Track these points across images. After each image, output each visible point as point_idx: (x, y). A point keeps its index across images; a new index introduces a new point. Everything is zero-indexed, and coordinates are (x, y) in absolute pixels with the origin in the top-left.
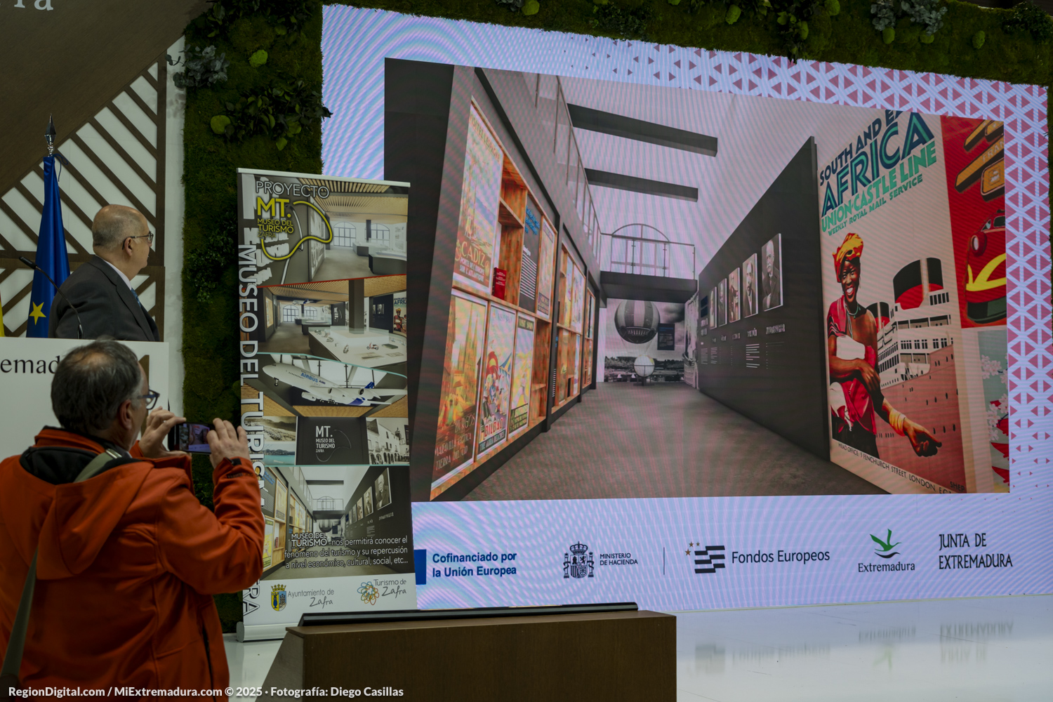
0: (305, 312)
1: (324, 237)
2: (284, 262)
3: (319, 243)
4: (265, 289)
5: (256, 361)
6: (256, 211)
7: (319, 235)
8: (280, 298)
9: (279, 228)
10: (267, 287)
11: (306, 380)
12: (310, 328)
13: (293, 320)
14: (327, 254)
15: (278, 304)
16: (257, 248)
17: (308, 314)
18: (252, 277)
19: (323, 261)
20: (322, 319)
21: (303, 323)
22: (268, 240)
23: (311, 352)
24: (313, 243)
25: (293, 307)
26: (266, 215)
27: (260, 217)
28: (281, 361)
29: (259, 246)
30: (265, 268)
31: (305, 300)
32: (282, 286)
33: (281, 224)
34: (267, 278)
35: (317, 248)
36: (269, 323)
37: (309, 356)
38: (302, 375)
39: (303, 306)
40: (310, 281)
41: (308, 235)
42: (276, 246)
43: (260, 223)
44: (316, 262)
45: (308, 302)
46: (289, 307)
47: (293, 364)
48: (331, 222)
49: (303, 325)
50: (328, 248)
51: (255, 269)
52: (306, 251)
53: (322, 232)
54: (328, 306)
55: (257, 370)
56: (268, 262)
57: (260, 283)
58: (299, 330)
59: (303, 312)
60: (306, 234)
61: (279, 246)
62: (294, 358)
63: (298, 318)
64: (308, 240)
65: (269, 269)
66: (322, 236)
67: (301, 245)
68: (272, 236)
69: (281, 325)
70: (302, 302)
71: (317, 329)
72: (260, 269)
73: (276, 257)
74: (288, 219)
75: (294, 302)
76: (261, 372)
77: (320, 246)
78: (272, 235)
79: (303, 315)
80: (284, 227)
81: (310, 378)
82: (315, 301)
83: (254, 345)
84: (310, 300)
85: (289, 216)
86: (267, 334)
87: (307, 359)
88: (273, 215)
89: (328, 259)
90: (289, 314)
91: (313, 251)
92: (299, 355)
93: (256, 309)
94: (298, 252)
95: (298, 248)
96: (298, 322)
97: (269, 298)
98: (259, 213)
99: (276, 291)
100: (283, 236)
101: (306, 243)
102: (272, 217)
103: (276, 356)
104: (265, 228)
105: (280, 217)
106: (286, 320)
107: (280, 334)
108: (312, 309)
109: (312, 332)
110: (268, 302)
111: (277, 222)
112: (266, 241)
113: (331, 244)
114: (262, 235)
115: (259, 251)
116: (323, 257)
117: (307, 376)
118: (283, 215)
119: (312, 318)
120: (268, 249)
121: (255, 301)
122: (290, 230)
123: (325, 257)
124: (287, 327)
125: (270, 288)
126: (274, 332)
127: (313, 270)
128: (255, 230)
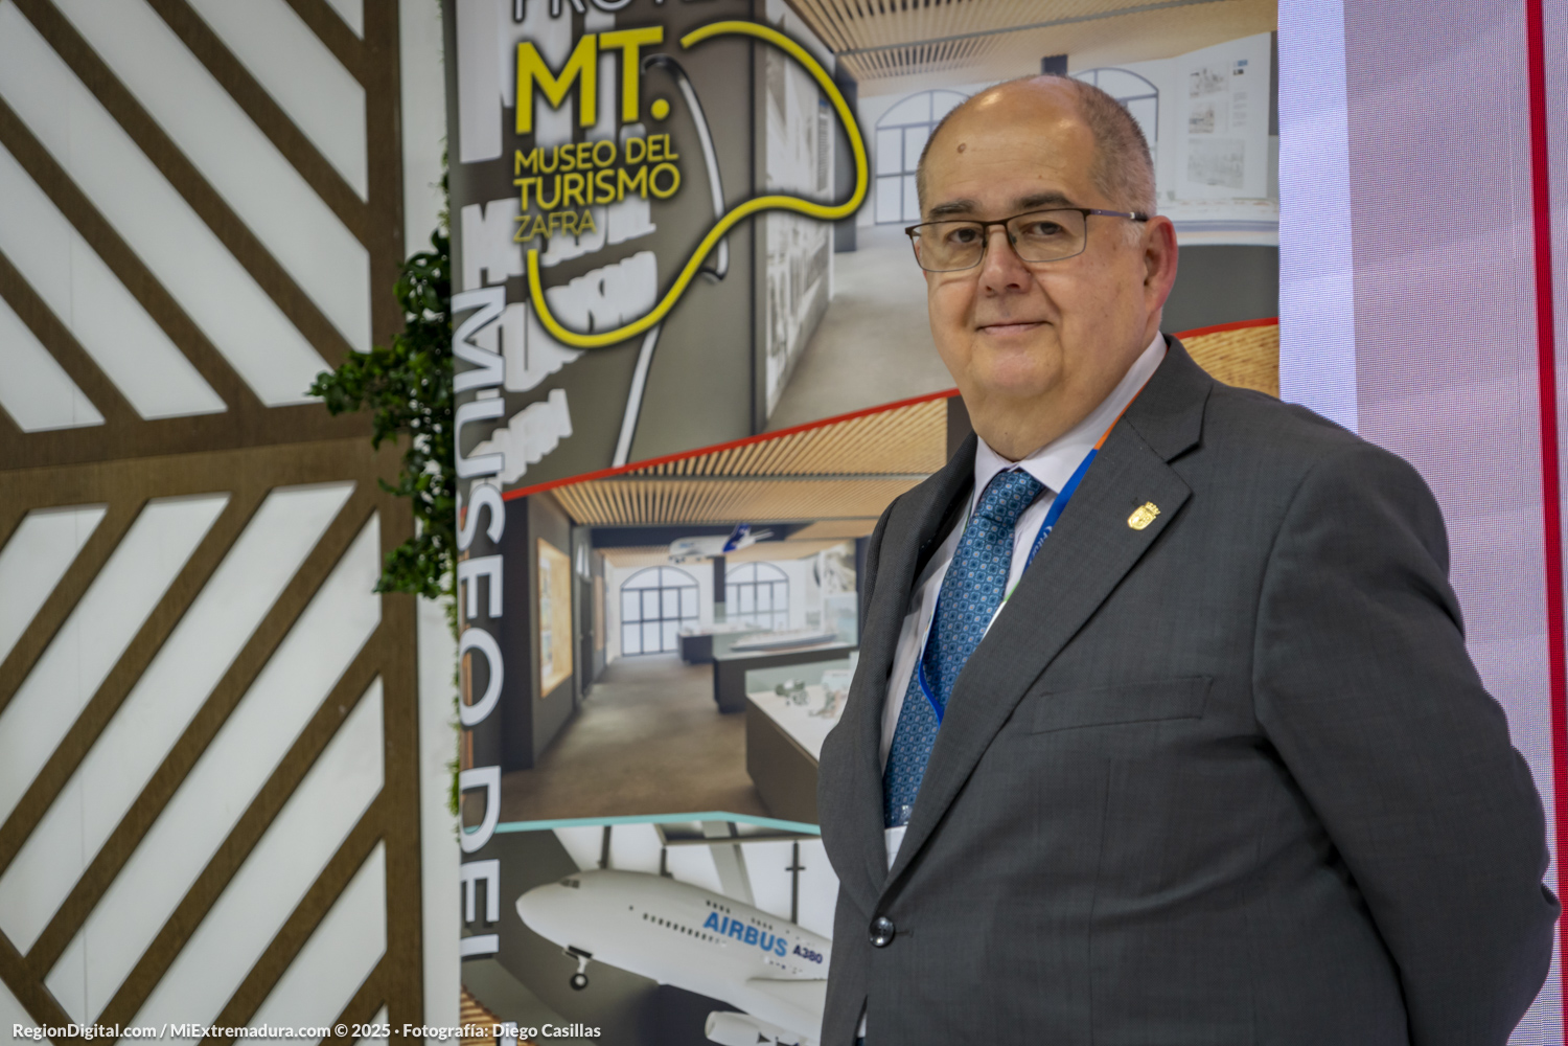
0: (731, 592)
1: (830, 192)
2: (627, 353)
3: (805, 228)
4: (537, 499)
5: (490, 870)
6: (509, 115)
7: (807, 184)
8: (607, 538)
9: (613, 181)
10: (546, 489)
11: (730, 944)
12: (752, 676)
13: (671, 644)
14: (842, 279)
15: (597, 569)
16: (509, 301)
17: (747, 605)
18: (484, 448)
19: (821, 318)
20: (813, 620)
21: (721, 653)
22: (562, 249)
23: (757, 802)
24: (775, 230)
25: (671, 577)
26: (554, 129)
27: (527, 142)
28: (605, 862)
29: (517, 290)
30: (540, 394)
31: (732, 533)
32: (622, 474)
33: (620, 162)
34: (548, 444)
35: (794, 252)
36: (553, 672)
37: (745, 823)
38: (712, 921)
39: (719, 564)
40: (757, 429)
41: (753, 194)
42: (594, 277)
43: (527, 172)
44: (786, 328)
45: (748, 540)
46: (649, 579)
47: (665, 873)
48: (864, 104)
49: (718, 666)
50: (847, 246)
51: (492, 407)
52: (738, 279)
53: (821, 162)
54: (843, 549)
55: (493, 914)
56: (552, 359)
57: (514, 472)
58: (701, 690)
59: (720, 595)
60: (740, 187)
61: (608, 273)
62: (673, 836)
63: (696, 629)
64: (752, 218)
65: (559, 397)
66: (821, 183)
67: (714, 250)
68: (579, 227)
69: (607, 675)
70: (715, 546)
71: (788, 676)
72: (517, 403)
73: (591, 331)
74: (656, 126)
75: (677, 549)
76: (510, 927)
77: (805, 240)
78: (577, 218)
79: (720, 614)
80: (632, 172)
81: (750, 936)
82: (780, 532)
83: (483, 790)
84: (755, 528)
85: (660, 109)
86: (542, 728)
87: (735, 835)
88: (587, 117)
89: (845, 302)
90: (651, 612)
91: (776, 272)
92: (695, 821)
93: (496, 609)
94: (701, 289)
95: (703, 269)
96: (695, 650)
97: (554, 543)
98: (523, 125)
99: (589, 503)
100: (629, 219)
101: (742, 236)
102: (579, 132)
103: (580, 837)
104: (549, 192)
105: (620, 123)
106: (632, 646)
107: (604, 721)
108: (766, 573)
109: (762, 693)
110: (549, 560)
111: (604, 153)
112: (551, 260)
113: (863, 221)
114: (531, 234)
115: (519, 309)
116: (823, 293)
117: (735, 928)
118: (631, 112)
119: (764, 622)
120: (557, 294)
121: (493, 566)
122: (664, 180)
123: (833, 291)
124: (641, 685)
125: (562, 494)
126: (575, 713)
127: (774, 371)
128: (504, 211)
